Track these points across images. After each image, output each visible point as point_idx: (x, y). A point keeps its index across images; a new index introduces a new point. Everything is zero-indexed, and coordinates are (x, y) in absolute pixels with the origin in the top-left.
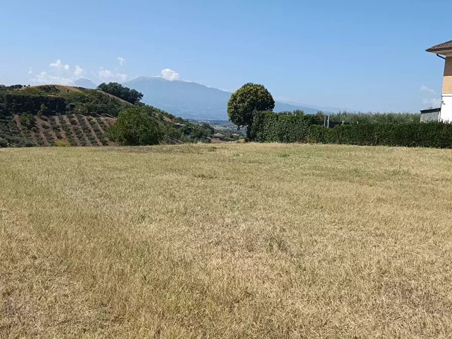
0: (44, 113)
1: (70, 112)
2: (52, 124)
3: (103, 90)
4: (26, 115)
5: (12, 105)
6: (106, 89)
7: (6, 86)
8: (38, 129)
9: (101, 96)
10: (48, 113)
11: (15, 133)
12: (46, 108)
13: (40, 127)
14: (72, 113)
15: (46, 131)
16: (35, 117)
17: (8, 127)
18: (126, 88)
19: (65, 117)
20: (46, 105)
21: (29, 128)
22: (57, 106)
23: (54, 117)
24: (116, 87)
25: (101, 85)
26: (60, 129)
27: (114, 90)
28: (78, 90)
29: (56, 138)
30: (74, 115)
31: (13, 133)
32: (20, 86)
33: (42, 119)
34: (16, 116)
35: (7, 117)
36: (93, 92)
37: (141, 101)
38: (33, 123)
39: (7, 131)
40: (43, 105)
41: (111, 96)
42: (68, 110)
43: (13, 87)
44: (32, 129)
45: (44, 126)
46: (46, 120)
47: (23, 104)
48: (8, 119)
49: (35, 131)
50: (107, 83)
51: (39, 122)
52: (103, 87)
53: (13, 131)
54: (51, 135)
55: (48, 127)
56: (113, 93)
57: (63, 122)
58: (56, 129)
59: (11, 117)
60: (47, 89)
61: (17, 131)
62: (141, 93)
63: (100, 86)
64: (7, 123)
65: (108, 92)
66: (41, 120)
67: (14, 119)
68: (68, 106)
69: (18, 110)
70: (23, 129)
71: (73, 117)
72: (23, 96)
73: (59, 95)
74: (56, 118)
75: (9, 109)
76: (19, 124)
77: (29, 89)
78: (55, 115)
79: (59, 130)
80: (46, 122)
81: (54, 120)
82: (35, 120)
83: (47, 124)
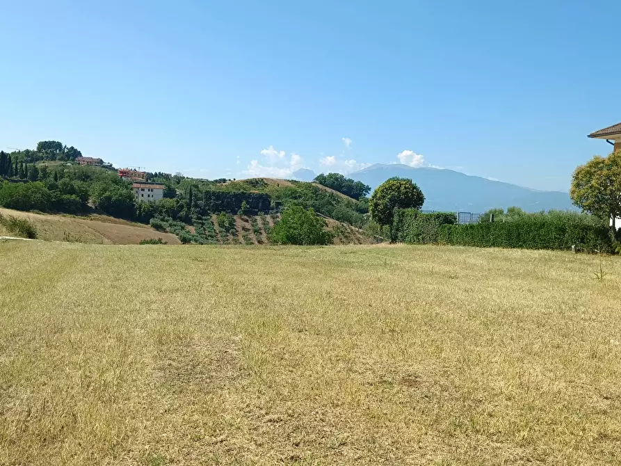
0: (246, 213)
1: (274, 211)
2: (253, 225)
3: (321, 183)
4: (225, 215)
5: (211, 203)
6: (325, 181)
7: (210, 180)
8: (237, 231)
9: (316, 190)
10: (250, 213)
11: (212, 236)
12: (248, 206)
13: (240, 229)
14: (277, 212)
15: (245, 233)
16: (235, 217)
17: (205, 230)
18: (350, 180)
19: (268, 218)
20: (247, 203)
21: (227, 230)
22: (260, 204)
23: (256, 217)
24: (337, 179)
25: (318, 177)
26: (263, 231)
27: (334, 183)
28: (290, 184)
29: (256, 243)
30: (279, 214)
31: (210, 236)
32: (224, 181)
33: (242, 219)
34: (214, 216)
35: (203, 217)
36: (308, 186)
37: (366, 196)
38: (232, 225)
39: (202, 234)
40: (244, 202)
41: (329, 190)
42: (273, 209)
43: (216, 181)
44: (231, 231)
45: (244, 229)
46: (247, 221)
47: (223, 202)
48: (205, 220)
49: (233, 234)
50: (326, 174)
51: (239, 223)
52: (322, 180)
53: (210, 233)
54: (251, 239)
55: (249, 230)
56: (332, 187)
57: (265, 223)
58: (257, 232)
59: (209, 217)
60: (254, 183)
61: (214, 234)
62: (368, 186)
63: (317, 179)
64: (203, 224)
65: (326, 186)
66: (241, 221)
67: (211, 220)
68: (273, 204)
69: (217, 209)
70: (221, 232)
71: (278, 217)
72: (223, 193)
73: (267, 190)
74: (258, 218)
75: (207, 208)
76: (216, 227)
77: (234, 184)
78: (257, 215)
79: (261, 233)
80: (246, 223)
81: (256, 220)
82: (235, 221)
83: (248, 226)
